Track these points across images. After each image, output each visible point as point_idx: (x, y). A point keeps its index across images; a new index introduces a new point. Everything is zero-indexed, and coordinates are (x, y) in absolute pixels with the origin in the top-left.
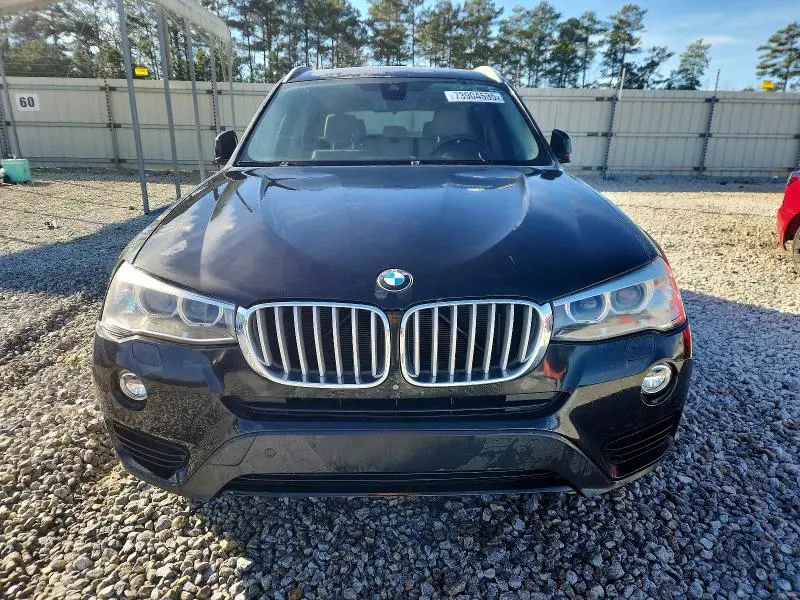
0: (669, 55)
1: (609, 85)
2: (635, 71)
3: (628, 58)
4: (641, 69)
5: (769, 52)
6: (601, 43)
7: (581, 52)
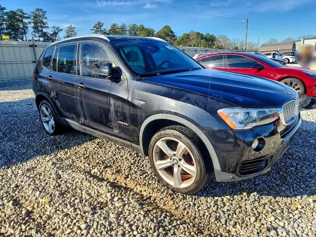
0: (61, 30)
1: (39, 41)
2: (49, 35)
3: (45, 30)
4: (51, 35)
5: (94, 31)
6: (30, 23)
7: (21, 26)
